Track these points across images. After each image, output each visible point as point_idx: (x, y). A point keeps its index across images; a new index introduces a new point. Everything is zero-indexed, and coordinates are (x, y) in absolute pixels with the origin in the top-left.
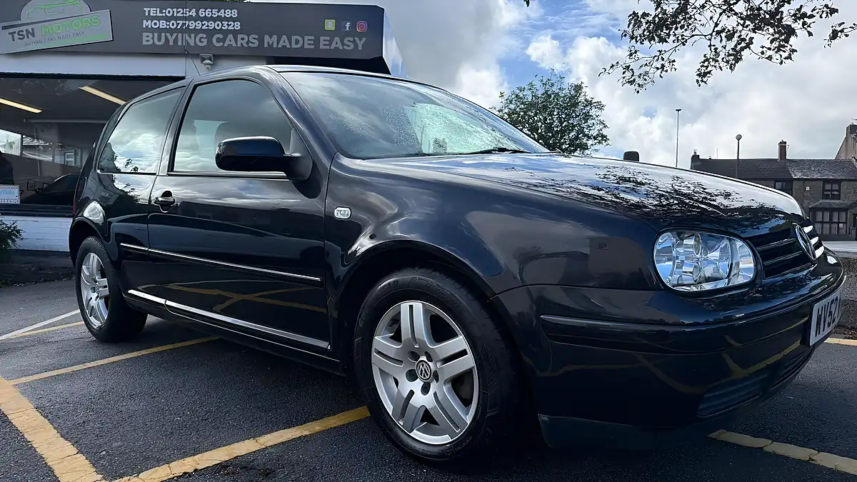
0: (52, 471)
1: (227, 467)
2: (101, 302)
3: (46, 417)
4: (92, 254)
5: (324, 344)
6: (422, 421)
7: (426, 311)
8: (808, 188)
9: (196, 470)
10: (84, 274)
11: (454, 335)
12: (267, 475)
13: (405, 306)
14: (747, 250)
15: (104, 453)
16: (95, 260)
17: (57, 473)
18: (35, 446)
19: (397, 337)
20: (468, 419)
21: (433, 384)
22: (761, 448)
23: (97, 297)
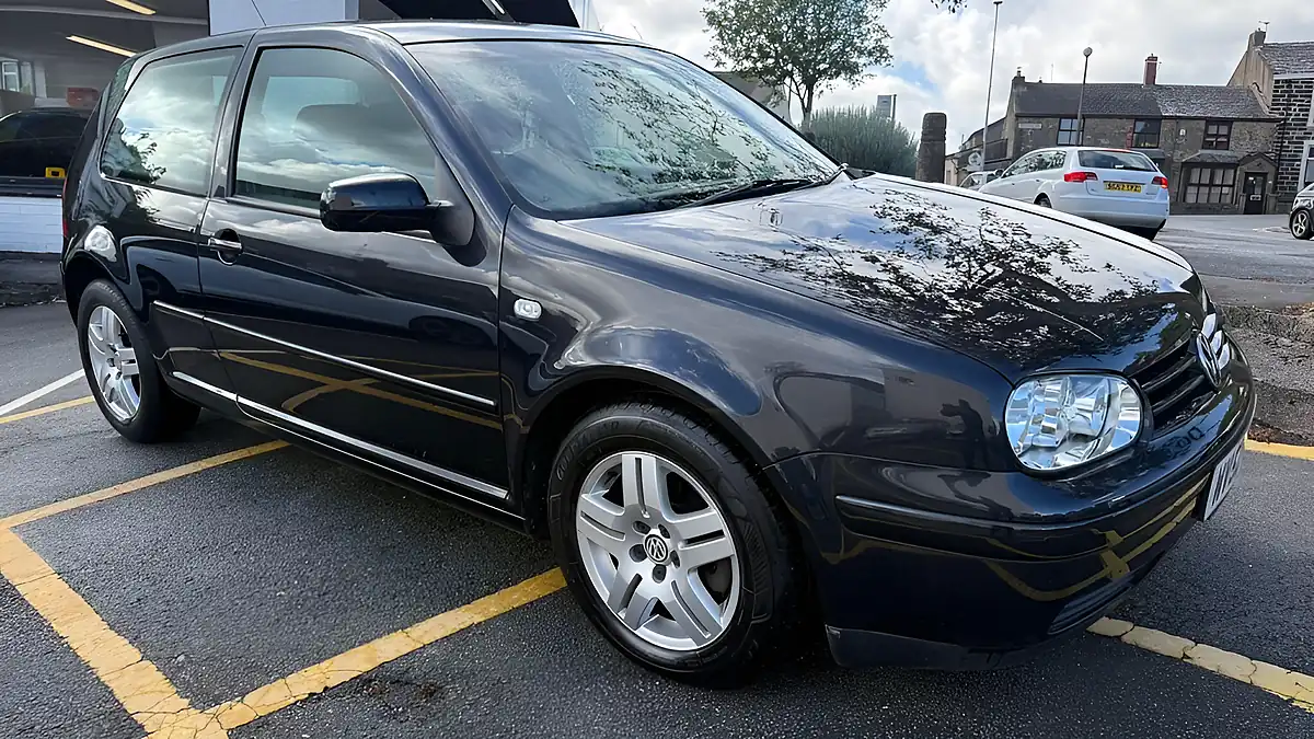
0: (111, 693)
1: (370, 681)
2: (128, 384)
3: (77, 590)
4: (105, 309)
5: (502, 493)
6: (653, 614)
7: (661, 468)
8: (1182, 132)
9: (326, 689)
10: (94, 337)
11: (703, 506)
12: (431, 694)
13: (628, 458)
14: (1133, 397)
15: (182, 658)
16: (111, 322)
17: (119, 695)
18: (74, 646)
19: (615, 496)
20: (724, 622)
21: (671, 569)
22: (1119, 637)
23: (119, 374)
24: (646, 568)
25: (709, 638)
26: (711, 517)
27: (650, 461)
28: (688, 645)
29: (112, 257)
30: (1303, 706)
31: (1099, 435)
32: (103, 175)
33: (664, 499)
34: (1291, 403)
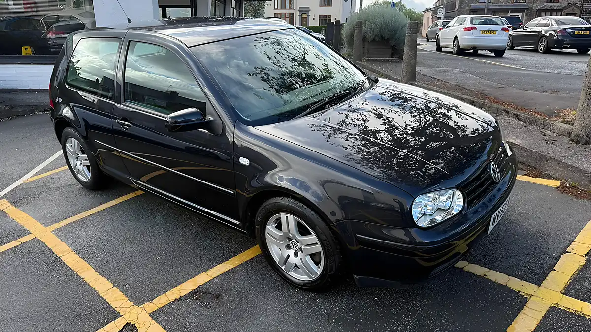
0: (105, 300)
1: (196, 293)
2: (85, 169)
3: (83, 258)
4: (73, 139)
5: (237, 222)
6: (294, 268)
7: (295, 220)
9: (180, 296)
10: (69, 149)
11: (310, 234)
12: (218, 297)
13: (283, 216)
14: (461, 196)
15: (127, 286)
16: (76, 144)
17: (108, 301)
18: (88, 282)
19: (279, 227)
20: (319, 272)
21: (300, 253)
22: (463, 268)
23: (81, 164)
24: (291, 252)
25: (314, 277)
26: (313, 238)
27: (291, 218)
28: (306, 278)
29: (73, 118)
30: (523, 294)
31: (449, 209)
32: (67, 86)
33: (296, 230)
34: (547, 161)
